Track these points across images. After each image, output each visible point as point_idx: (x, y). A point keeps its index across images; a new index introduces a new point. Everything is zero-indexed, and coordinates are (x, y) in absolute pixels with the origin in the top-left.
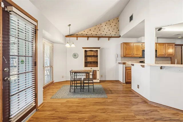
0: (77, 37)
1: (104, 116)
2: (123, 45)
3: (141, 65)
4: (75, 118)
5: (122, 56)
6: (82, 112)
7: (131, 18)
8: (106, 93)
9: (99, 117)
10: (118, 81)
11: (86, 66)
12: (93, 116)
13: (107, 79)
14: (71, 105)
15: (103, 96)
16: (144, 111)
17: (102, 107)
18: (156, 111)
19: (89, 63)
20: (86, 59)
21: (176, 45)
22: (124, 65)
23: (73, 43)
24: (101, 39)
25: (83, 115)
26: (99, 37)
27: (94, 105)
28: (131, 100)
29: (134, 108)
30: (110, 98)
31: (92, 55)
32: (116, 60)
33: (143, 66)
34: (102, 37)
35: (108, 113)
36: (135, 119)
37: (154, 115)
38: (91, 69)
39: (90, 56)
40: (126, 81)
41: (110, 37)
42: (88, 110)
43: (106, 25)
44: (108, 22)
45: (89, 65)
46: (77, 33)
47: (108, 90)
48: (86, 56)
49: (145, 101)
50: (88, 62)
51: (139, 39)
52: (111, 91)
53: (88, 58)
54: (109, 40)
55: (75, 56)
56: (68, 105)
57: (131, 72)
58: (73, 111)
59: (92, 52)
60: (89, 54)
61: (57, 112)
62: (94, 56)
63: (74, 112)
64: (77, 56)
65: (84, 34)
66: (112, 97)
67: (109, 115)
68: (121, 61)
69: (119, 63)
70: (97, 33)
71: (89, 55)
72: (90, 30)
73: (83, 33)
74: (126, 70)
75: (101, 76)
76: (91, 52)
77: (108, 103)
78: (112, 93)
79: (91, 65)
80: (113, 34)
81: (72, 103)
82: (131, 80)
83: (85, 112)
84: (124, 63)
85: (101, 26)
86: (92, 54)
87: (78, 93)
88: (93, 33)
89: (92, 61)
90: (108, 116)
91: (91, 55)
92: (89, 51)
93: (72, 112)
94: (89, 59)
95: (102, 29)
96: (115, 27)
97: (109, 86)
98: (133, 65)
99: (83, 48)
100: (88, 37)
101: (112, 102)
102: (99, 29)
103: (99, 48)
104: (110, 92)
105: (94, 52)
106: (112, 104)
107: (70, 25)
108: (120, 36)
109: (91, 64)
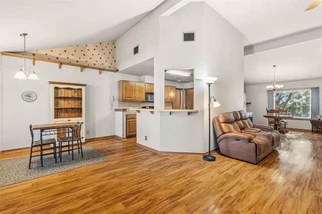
0: (34, 60)
1: (116, 181)
2: (121, 84)
3: (151, 112)
4: (71, 199)
5: (121, 99)
6: (78, 189)
7: (136, 50)
8: (105, 155)
9: (109, 185)
10: (114, 137)
11: (56, 116)
12: (99, 187)
13: (97, 136)
14: (48, 186)
15: (101, 160)
16: (157, 162)
17: (107, 173)
18: (167, 159)
19: (63, 110)
20: (56, 104)
21: (176, 89)
22: (125, 113)
23: (34, 73)
24: (86, 70)
25: (82, 190)
26: (83, 67)
27: (93, 174)
28: (140, 155)
29: (147, 162)
30: (113, 160)
31: (70, 96)
32: (112, 106)
33: (152, 113)
34: (88, 67)
35: (120, 177)
36: (151, 172)
37: (167, 163)
38: (69, 120)
39: (65, 98)
40: (126, 134)
41: (102, 70)
42: (86, 183)
43: (95, 49)
44: (98, 45)
45: (62, 115)
46: (35, 52)
47: (105, 150)
48: (57, 98)
49: (155, 153)
50: (61, 109)
51: (142, 78)
52: (110, 151)
53: (60, 102)
54: (100, 74)
55: (28, 97)
56: (40, 189)
57: (136, 121)
58: (60, 192)
59: (70, 91)
60: (62, 94)
61: (24, 206)
62: (72, 98)
63: (62, 193)
64: (34, 98)
65: (52, 57)
66: (115, 157)
67: (121, 178)
68: (119, 106)
69: (116, 110)
70: (78, 59)
71: (63, 96)
72: (65, 51)
73: (50, 54)
74: (127, 119)
75: (87, 132)
76: (66, 90)
77: (112, 166)
78: (113, 153)
79: (66, 114)
80: (107, 65)
81: (49, 183)
82: (136, 132)
83: (84, 187)
84: (124, 110)
85: (87, 48)
86: (70, 94)
87: (50, 166)
88: (71, 58)
89: (70, 106)
90: (121, 180)
91: (66, 96)
92: (63, 90)
93: (59, 194)
94: (63, 104)
95: (89, 54)
96: (110, 56)
97: (104, 145)
98: (139, 111)
99: (51, 83)
100: (61, 64)
101: (118, 164)
102: (83, 53)
103: (85, 85)
104: (109, 153)
105: (73, 91)
106: (118, 165)
107: (26, 34)
108: (118, 70)
109: (67, 112)
